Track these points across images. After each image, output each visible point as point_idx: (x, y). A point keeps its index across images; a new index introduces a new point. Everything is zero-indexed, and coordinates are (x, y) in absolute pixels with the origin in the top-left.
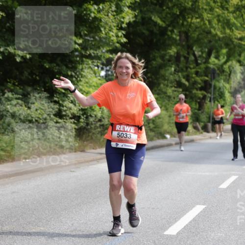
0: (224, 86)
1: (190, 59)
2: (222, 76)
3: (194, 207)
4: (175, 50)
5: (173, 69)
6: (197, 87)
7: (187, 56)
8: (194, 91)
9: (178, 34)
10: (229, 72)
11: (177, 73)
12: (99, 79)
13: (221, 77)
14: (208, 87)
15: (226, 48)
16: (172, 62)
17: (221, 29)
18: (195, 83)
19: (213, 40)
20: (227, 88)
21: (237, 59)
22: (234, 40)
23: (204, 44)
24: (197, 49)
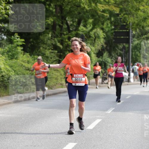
1: (64, 26)
2: (89, 40)
3: (67, 144)
4: (52, 20)
5: (50, 35)
6: (69, 49)
7: (61, 25)
9: (54, 7)
10: (94, 38)
11: (53, 38)
13: (88, 41)
15: (92, 18)
16: (50, 29)
17: (88, 3)
18: (68, 46)
19: (82, 12)
20: (93, 50)
21: (101, 27)
22: (98, 12)
23: (75, 16)
24: (69, 19)
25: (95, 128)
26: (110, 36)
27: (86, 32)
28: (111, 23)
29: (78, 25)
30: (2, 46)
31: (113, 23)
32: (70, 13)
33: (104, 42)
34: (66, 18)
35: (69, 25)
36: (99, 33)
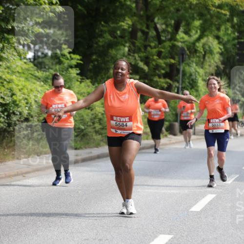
0: (196, 71)
1: (150, 33)
2: (194, 57)
3: (156, 237)
4: (130, 23)
5: (126, 49)
6: (159, 73)
7: (146, 30)
8: (156, 79)
10: (203, 53)
11: (132, 54)
12: (25, 63)
13: (192, 59)
14: (175, 72)
15: (199, 19)
16: (127, 38)
18: (157, 67)
19: (182, 8)
20: (201, 75)
21: (215, 34)
22: (211, 8)
23: (170, 14)
24: (160, 21)
25: (204, 210)
26: (232, 49)
27: (189, 43)
28: (233, 27)
29: (174, 31)
30: (45, 68)
31: (236, 27)
32: (161, 10)
33: (220, 61)
34: (154, 18)
35: (160, 30)
36: (212, 45)
